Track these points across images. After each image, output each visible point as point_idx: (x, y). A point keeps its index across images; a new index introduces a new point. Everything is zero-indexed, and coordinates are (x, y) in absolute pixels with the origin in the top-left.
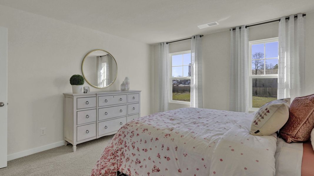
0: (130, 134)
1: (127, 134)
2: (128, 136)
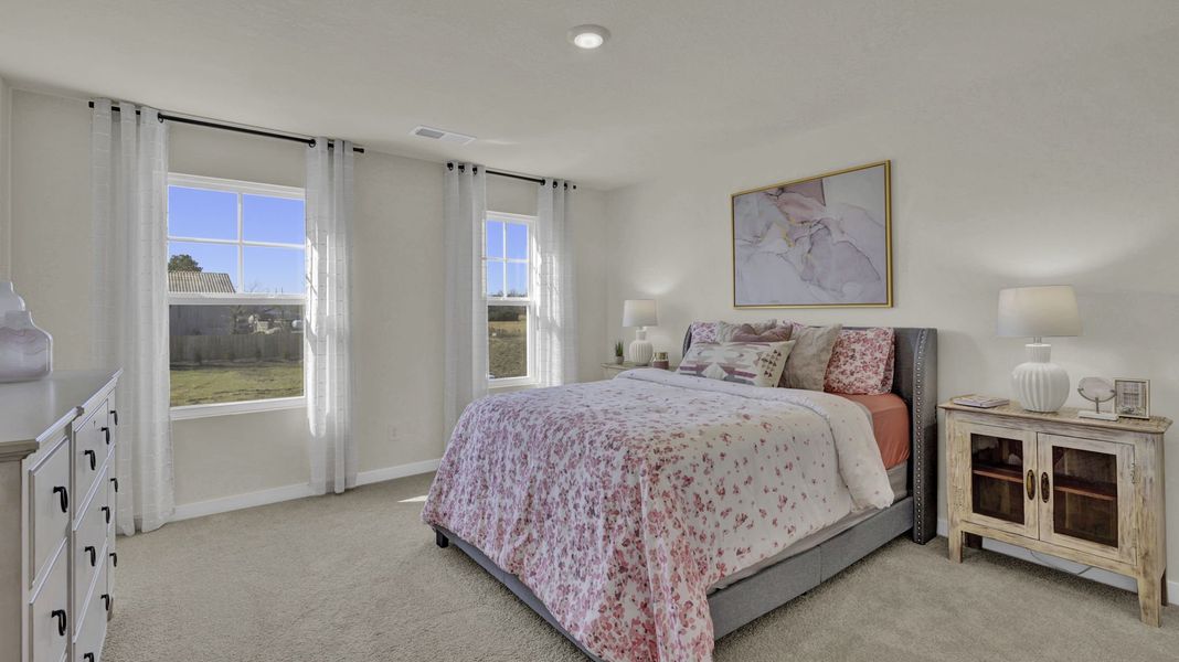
0: (703, 465)
1: (694, 471)
2: (699, 476)
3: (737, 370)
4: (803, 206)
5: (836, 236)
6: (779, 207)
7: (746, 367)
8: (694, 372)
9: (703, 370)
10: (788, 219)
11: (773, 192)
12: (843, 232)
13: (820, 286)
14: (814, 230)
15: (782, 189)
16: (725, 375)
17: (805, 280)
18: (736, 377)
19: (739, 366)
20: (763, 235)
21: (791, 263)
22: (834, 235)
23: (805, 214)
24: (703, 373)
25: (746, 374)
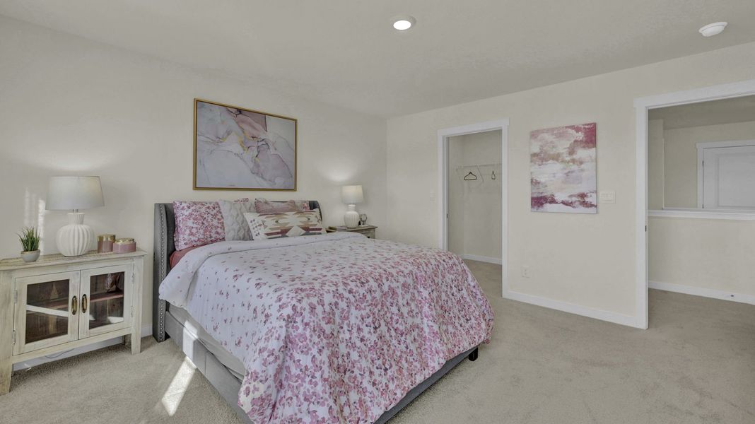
3: (310, 228)
4: (254, 128)
5: (272, 151)
6: (237, 123)
7: (315, 225)
8: (280, 235)
9: (286, 232)
10: (243, 132)
11: (234, 111)
12: (276, 149)
13: (263, 178)
14: (260, 144)
15: (240, 111)
16: (304, 232)
17: (253, 173)
18: (311, 232)
19: (311, 225)
20: (223, 138)
21: (245, 162)
22: (271, 150)
23: (255, 133)
24: (287, 234)
25: (316, 229)
